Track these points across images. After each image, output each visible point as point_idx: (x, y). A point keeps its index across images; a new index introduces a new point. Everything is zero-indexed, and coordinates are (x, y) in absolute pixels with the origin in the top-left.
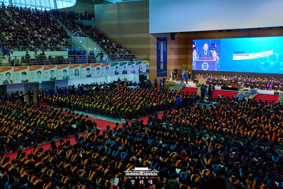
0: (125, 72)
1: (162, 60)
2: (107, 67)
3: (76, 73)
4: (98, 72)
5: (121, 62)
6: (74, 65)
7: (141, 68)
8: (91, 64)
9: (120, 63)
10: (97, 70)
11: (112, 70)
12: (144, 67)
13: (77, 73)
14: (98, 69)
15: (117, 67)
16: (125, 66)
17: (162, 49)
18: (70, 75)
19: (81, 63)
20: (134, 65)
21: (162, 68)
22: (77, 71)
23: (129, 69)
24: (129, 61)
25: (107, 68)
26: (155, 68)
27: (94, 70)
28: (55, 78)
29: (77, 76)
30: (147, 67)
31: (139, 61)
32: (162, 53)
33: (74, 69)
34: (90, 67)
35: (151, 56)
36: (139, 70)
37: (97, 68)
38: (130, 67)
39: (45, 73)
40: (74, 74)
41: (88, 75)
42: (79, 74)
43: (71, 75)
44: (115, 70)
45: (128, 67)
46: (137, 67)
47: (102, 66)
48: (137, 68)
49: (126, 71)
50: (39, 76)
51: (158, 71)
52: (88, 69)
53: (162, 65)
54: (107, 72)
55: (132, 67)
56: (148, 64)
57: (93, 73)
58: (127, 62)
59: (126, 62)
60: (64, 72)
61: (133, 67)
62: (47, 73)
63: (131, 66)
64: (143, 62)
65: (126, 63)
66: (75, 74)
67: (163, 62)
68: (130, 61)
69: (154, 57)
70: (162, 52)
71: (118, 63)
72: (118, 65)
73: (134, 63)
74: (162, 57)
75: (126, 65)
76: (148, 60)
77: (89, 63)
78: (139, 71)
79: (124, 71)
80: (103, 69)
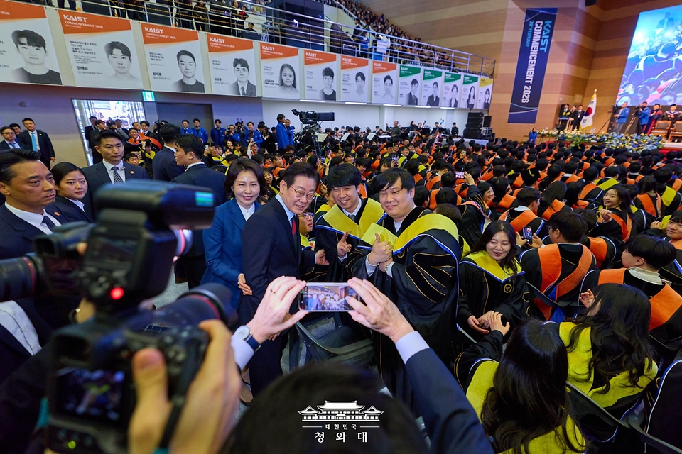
0: (433, 102)
1: (530, 78)
2: (388, 78)
3: (284, 79)
4: (360, 87)
5: (427, 68)
6: (277, 49)
7: (474, 96)
8: (338, 56)
9: (425, 70)
10: (357, 79)
11: (402, 88)
12: (481, 93)
13: (288, 80)
14: (359, 78)
15: (414, 82)
16: (436, 83)
17: (535, 44)
18: (264, 85)
19: (306, 46)
20: (459, 83)
21: (526, 99)
22: (287, 71)
23: (446, 93)
24: (448, 71)
25: (388, 81)
26: (507, 99)
27: (346, 79)
28: (199, 86)
29: (288, 89)
30: (487, 96)
31: (470, 75)
32: (533, 58)
33: (276, 64)
34: (334, 66)
35: (500, 64)
36: (468, 101)
37: (358, 75)
38: (447, 88)
39: (152, 56)
40: (277, 81)
41: (329, 93)
42: (294, 85)
43: (267, 82)
44: (408, 89)
45: (444, 87)
46: (465, 90)
47: (375, 71)
48: (464, 94)
49: (437, 98)
50: (120, 66)
51: (512, 109)
52: (328, 73)
53: (527, 91)
54: (388, 92)
55: (453, 90)
56: (490, 87)
57: (343, 87)
58: (444, 71)
59: (440, 70)
60: (235, 65)
61: (455, 89)
62: (160, 57)
63: (451, 85)
64: (479, 80)
65: (439, 74)
66: (282, 83)
67: (531, 82)
68: (449, 69)
69: (508, 68)
70: (534, 53)
71: (418, 71)
72: (419, 77)
73: (459, 77)
74: (531, 69)
75: (440, 80)
76: (492, 76)
77: (332, 50)
78: (469, 104)
79: (431, 97)
80: (377, 80)
